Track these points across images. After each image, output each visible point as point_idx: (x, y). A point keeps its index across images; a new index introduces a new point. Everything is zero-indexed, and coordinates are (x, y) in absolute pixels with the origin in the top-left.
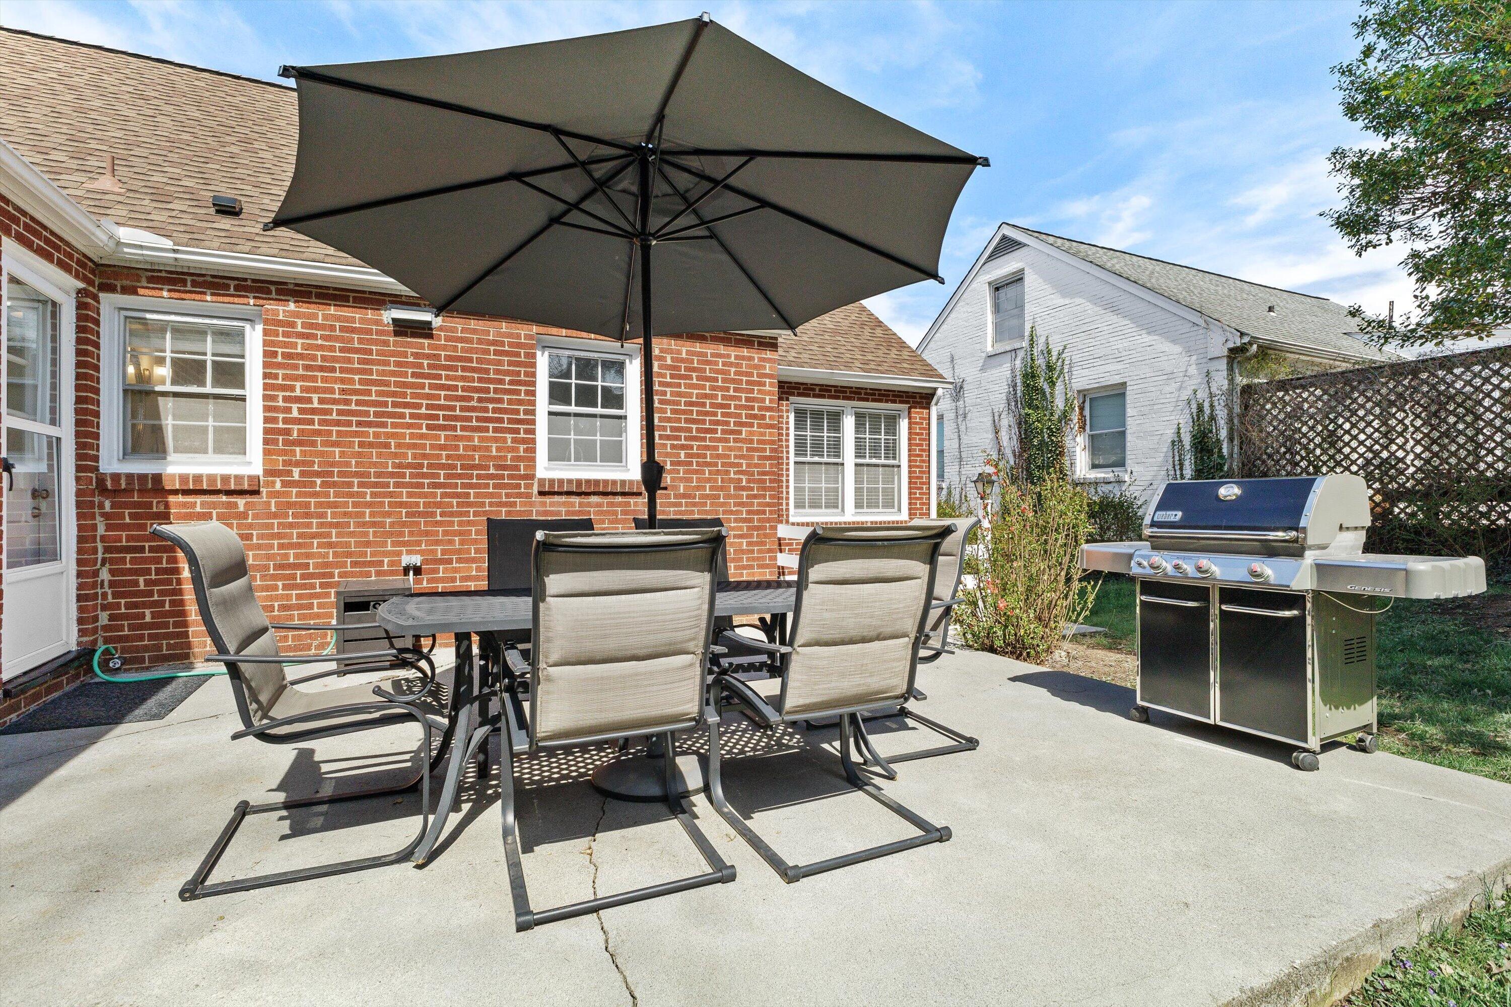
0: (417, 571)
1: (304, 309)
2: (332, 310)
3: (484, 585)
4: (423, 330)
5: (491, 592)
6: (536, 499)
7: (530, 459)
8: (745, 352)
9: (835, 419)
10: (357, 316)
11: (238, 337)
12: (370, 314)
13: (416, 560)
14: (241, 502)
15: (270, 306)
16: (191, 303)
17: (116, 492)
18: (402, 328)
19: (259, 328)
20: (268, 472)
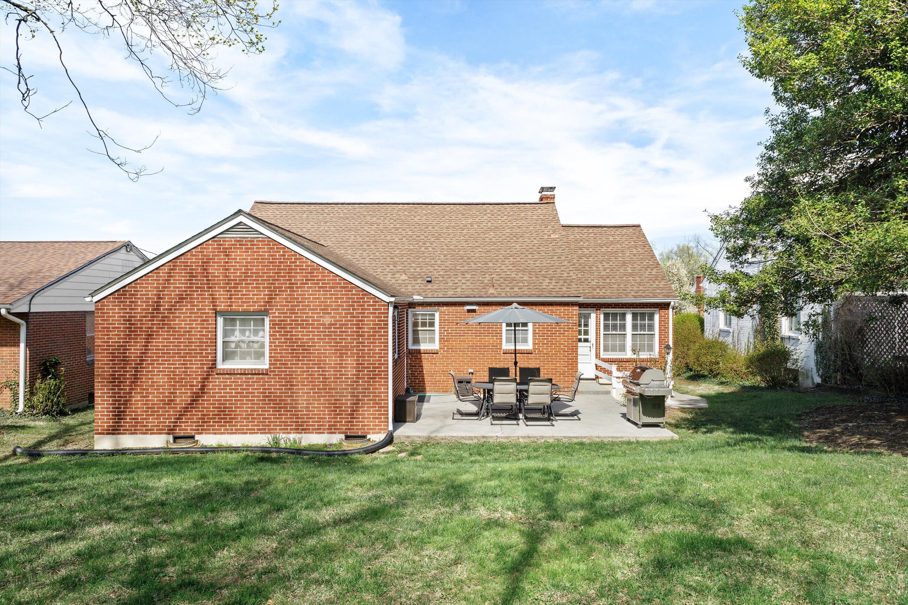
0: (472, 374)
1: (448, 308)
2: (453, 308)
3: (487, 380)
4: (474, 311)
5: (489, 383)
6: (502, 355)
7: (501, 344)
8: (567, 308)
9: (623, 316)
10: (459, 309)
11: (434, 315)
12: (462, 308)
13: (472, 371)
14: (435, 355)
15: (440, 308)
16: (425, 309)
17: (412, 353)
18: (469, 311)
19: (438, 313)
20: (440, 348)
